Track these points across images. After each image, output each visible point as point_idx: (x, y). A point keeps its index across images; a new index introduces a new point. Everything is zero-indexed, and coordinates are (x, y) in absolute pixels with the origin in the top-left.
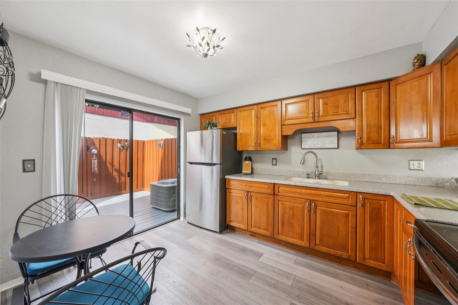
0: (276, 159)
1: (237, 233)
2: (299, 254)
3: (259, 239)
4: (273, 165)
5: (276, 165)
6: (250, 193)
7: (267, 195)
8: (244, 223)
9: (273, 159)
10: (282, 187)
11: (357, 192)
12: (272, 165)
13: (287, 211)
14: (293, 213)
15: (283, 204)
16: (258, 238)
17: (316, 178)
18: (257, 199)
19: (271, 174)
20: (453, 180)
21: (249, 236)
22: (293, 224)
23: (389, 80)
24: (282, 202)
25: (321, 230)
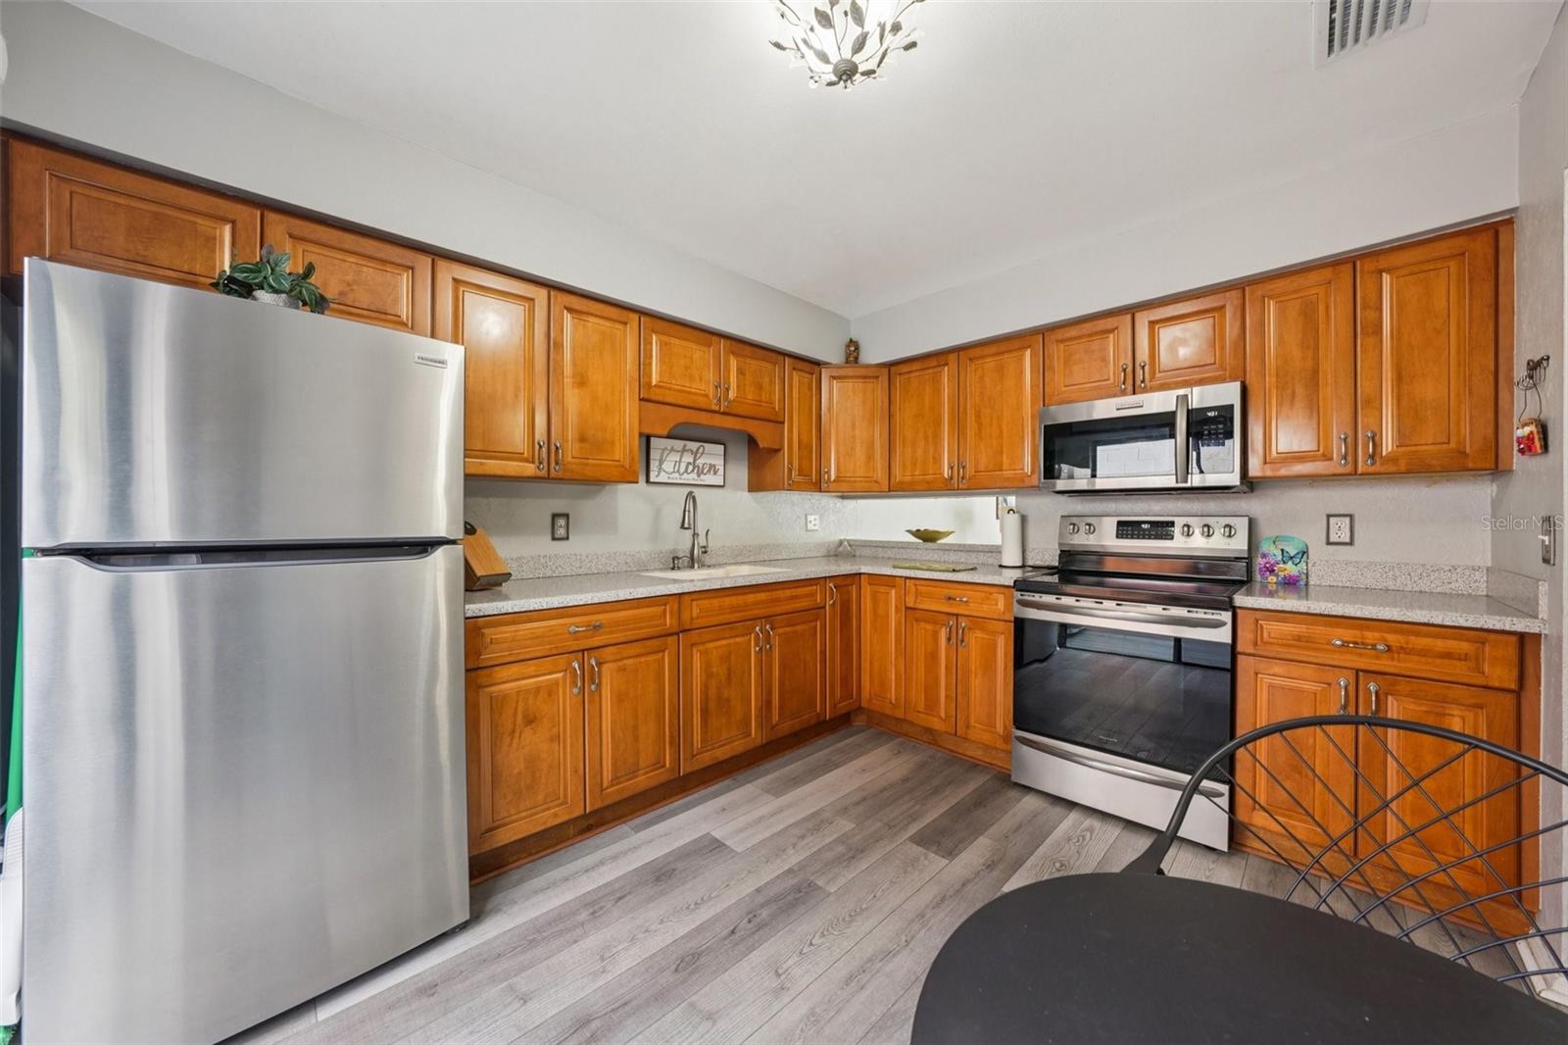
0: (567, 516)
1: (518, 867)
2: (740, 777)
3: (624, 820)
4: (554, 539)
5: (568, 538)
6: (596, 653)
7: (656, 643)
8: (565, 796)
9: (555, 516)
10: (700, 602)
11: (825, 578)
12: (550, 538)
13: (715, 670)
14: (729, 669)
15: (704, 653)
16: (613, 820)
17: (696, 565)
18: (623, 669)
19: (549, 573)
20: (846, 543)
21: (580, 838)
22: (728, 700)
23: (817, 363)
24: (701, 647)
25: (782, 683)
